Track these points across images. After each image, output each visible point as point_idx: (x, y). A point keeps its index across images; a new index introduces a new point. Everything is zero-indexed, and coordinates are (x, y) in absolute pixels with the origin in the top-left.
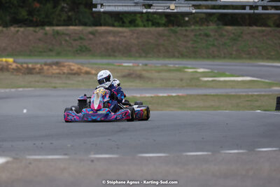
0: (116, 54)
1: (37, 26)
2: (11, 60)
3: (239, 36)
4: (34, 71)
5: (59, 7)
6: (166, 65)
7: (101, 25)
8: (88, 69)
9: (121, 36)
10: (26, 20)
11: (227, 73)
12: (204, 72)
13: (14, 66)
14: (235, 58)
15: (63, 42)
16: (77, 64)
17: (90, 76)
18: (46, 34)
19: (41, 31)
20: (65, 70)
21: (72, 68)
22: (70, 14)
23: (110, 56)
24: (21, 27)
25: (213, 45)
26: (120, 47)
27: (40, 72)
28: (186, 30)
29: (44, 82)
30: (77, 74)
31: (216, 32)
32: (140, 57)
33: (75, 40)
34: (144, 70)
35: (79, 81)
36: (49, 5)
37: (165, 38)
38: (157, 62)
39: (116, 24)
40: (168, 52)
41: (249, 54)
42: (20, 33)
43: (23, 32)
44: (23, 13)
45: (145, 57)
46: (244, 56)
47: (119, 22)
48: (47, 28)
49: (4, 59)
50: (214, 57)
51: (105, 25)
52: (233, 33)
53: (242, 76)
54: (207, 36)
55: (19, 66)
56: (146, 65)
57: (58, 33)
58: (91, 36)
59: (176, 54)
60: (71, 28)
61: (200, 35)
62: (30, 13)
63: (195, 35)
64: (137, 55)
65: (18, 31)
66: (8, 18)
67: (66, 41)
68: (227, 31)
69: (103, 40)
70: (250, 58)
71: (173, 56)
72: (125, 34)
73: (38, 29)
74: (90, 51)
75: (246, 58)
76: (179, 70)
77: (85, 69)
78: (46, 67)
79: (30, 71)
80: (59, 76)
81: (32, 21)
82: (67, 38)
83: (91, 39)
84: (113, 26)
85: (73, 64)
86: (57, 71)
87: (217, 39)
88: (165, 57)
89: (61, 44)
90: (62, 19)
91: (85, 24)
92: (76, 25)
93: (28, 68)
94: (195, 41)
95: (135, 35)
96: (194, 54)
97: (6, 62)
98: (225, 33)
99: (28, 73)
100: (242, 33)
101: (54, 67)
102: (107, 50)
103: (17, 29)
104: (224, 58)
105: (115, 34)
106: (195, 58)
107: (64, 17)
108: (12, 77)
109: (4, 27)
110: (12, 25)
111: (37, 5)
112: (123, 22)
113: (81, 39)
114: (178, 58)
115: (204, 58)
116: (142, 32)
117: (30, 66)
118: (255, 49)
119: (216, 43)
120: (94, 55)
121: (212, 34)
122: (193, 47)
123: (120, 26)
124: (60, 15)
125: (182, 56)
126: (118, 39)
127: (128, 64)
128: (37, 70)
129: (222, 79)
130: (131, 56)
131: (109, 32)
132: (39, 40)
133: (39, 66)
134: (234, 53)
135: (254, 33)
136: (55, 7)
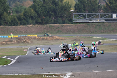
0: (70, 33)
1: (44, 24)
2: (36, 36)
3: (110, 26)
4: (44, 39)
5: (51, 18)
6: (87, 36)
7: (65, 23)
8: (62, 38)
9: (71, 27)
10: (40, 22)
11: (107, 38)
12: (99, 38)
13: (38, 37)
14: (109, 33)
15: (53, 29)
16: (58, 36)
17: (63, 40)
18: (47, 27)
19: (46, 26)
20: (55, 39)
21: (57, 38)
22: (55, 20)
23: (68, 33)
24: (39, 25)
25: (102, 29)
26: (71, 30)
27: (46, 39)
28: (93, 24)
29: (48, 43)
30: (58, 40)
31: (103, 24)
32: (78, 33)
33: (56, 28)
34: (80, 38)
35: (59, 42)
36: (48, 17)
37: (86, 27)
38: (84, 35)
39: (70, 23)
40: (87, 32)
41: (113, 32)
42: (38, 27)
43: (39, 26)
44: (40, 20)
45: (80, 33)
46: (112, 32)
47: (71, 22)
48: (47, 25)
49: (34, 35)
50: (102, 33)
51: (66, 23)
52: (108, 25)
53: (112, 39)
54: (100, 26)
55: (39, 37)
56: (80, 36)
57: (51, 26)
58: (62, 27)
59: (90, 32)
60: (55, 24)
61: (97, 26)
62: (42, 20)
63: (96, 26)
64: (77, 33)
65: (38, 26)
66: (35, 22)
67: (54, 29)
68: (106, 24)
69: (66, 28)
70: (114, 33)
71: (89, 33)
72: (73, 26)
73: (44, 25)
74: (61, 32)
75: (112, 33)
76: (91, 38)
77: (61, 38)
78: (48, 38)
79: (43, 39)
80: (53, 40)
81: (42, 23)
82: (54, 28)
83: (62, 28)
84: (69, 23)
85: (57, 36)
86: (52, 39)
87: (103, 27)
88: (86, 33)
89: (52, 30)
90: (52, 22)
91: (60, 23)
92: (57, 24)
93: (42, 38)
94: (96, 28)
95: (76, 26)
96: (96, 32)
97: (35, 36)
98: (105, 25)
99: (42, 40)
100: (111, 25)
101: (51, 38)
102: (67, 31)
103: (38, 25)
104: (106, 33)
105: (70, 26)
106: (96, 33)
107: (53, 21)
108: (37, 41)
109: (33, 25)
110: (36, 24)
111: (44, 17)
112: (72, 22)
113: (58, 28)
114: (90, 33)
115: (98, 33)
116: (79, 25)
117: (43, 37)
118: (116, 30)
119: (102, 28)
120: (63, 33)
121: (101, 25)
122: (95, 30)
123: (71, 24)
124: (51, 20)
125: (92, 33)
126: (71, 28)
127: (74, 36)
128: (45, 39)
129: (106, 40)
130: (75, 33)
131: (68, 26)
132: (45, 29)
133: (46, 37)
134: (109, 31)
135: (115, 25)
136: (50, 18)
